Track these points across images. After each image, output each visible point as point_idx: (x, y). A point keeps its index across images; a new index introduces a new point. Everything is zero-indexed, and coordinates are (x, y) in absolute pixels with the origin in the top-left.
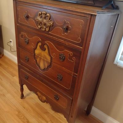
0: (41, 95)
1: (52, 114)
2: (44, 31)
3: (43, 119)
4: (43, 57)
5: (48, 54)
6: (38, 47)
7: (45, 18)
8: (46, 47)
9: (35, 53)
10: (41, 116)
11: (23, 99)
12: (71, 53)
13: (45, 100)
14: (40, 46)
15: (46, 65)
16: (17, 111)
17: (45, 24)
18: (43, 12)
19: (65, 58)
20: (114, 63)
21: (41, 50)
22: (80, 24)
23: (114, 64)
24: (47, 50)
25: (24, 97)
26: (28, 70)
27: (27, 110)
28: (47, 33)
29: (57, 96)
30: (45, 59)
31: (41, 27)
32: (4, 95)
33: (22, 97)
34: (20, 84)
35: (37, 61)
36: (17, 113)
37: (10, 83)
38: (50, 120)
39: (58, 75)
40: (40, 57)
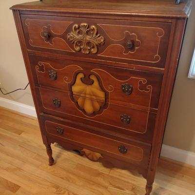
0: (92, 152)
1: (108, 173)
2: (87, 54)
3: (99, 185)
4: (90, 95)
5: (99, 88)
6: (78, 81)
7: (87, 33)
8: (93, 78)
9: (73, 91)
10: (93, 182)
11: (53, 166)
12: (142, 79)
13: (100, 158)
14: (81, 78)
15: (98, 106)
16: (53, 187)
17: (89, 43)
18: (83, 24)
19: (132, 89)
20: (188, 77)
21: (83, 84)
22: (157, 33)
23: (189, 79)
24: (96, 83)
25: (55, 162)
26: (62, 119)
27: (68, 180)
28: (95, 56)
29: (125, 147)
30: (94, 97)
31: (81, 49)
32: (20, 169)
33: (52, 162)
34: (44, 144)
35: (77, 102)
36: (54, 190)
37: (19, 145)
38: (109, 183)
39: (121, 117)
40: (82, 95)
